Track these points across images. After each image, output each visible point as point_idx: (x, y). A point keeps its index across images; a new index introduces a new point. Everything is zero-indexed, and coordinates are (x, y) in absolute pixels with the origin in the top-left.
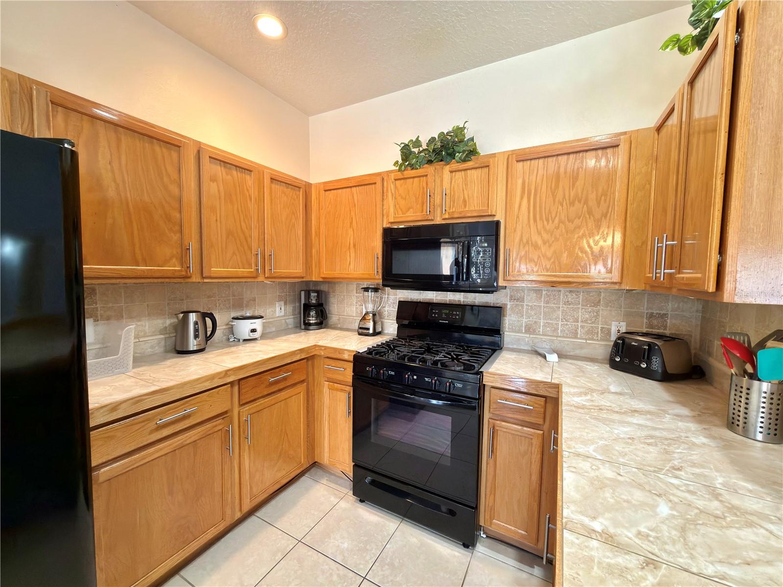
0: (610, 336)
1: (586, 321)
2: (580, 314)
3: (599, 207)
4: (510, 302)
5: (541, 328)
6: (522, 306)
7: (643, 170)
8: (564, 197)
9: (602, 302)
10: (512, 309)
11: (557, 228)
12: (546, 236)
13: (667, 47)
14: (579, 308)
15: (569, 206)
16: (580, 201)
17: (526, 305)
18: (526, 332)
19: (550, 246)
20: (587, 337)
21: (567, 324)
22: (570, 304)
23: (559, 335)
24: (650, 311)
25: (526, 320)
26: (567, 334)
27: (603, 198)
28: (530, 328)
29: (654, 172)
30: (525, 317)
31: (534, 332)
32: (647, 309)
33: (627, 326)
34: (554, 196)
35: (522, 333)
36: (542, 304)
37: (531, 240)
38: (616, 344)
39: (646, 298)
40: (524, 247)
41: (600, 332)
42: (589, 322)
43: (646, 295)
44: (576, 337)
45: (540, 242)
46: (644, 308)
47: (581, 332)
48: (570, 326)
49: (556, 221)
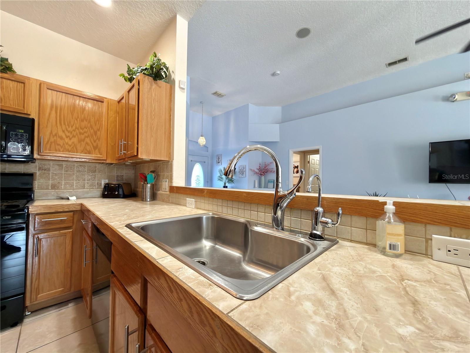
0: (101, 187)
1: (89, 180)
2: (86, 177)
3: (96, 126)
4: (39, 171)
5: (63, 186)
6: (49, 174)
7: (114, 115)
8: (78, 117)
9: (97, 171)
10: (40, 175)
11: (74, 131)
12: (68, 134)
13: (121, 76)
14: (85, 174)
15: (81, 121)
16: (86, 121)
17: (52, 173)
18: (52, 189)
19: (70, 139)
20: (90, 188)
21: (79, 182)
22: (80, 172)
23: (75, 188)
24: (117, 174)
25: (52, 182)
26: (79, 188)
27: (97, 122)
28: (55, 186)
29: (118, 117)
30: (51, 180)
31: (58, 188)
32: (116, 174)
33: (108, 181)
34: (72, 115)
35: (49, 189)
36: (63, 172)
37: (58, 134)
38: (105, 187)
39: (116, 169)
40: (53, 137)
41: (96, 185)
42: (91, 180)
43: (116, 168)
44: (84, 189)
45: (64, 137)
46: (115, 173)
47: (87, 185)
48: (81, 183)
49: (74, 128)
